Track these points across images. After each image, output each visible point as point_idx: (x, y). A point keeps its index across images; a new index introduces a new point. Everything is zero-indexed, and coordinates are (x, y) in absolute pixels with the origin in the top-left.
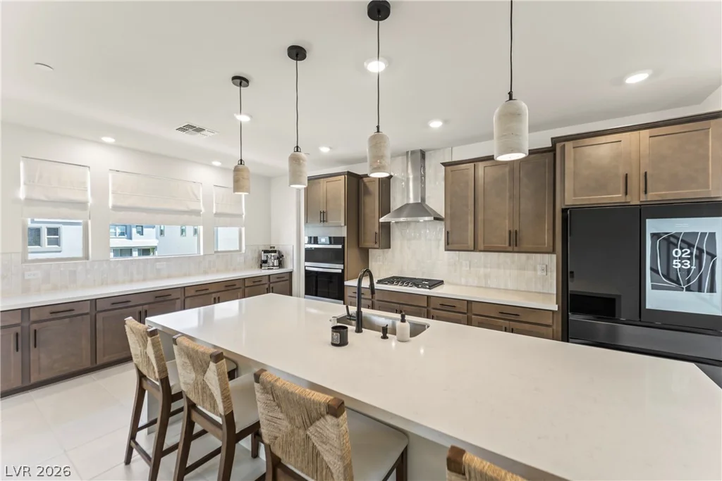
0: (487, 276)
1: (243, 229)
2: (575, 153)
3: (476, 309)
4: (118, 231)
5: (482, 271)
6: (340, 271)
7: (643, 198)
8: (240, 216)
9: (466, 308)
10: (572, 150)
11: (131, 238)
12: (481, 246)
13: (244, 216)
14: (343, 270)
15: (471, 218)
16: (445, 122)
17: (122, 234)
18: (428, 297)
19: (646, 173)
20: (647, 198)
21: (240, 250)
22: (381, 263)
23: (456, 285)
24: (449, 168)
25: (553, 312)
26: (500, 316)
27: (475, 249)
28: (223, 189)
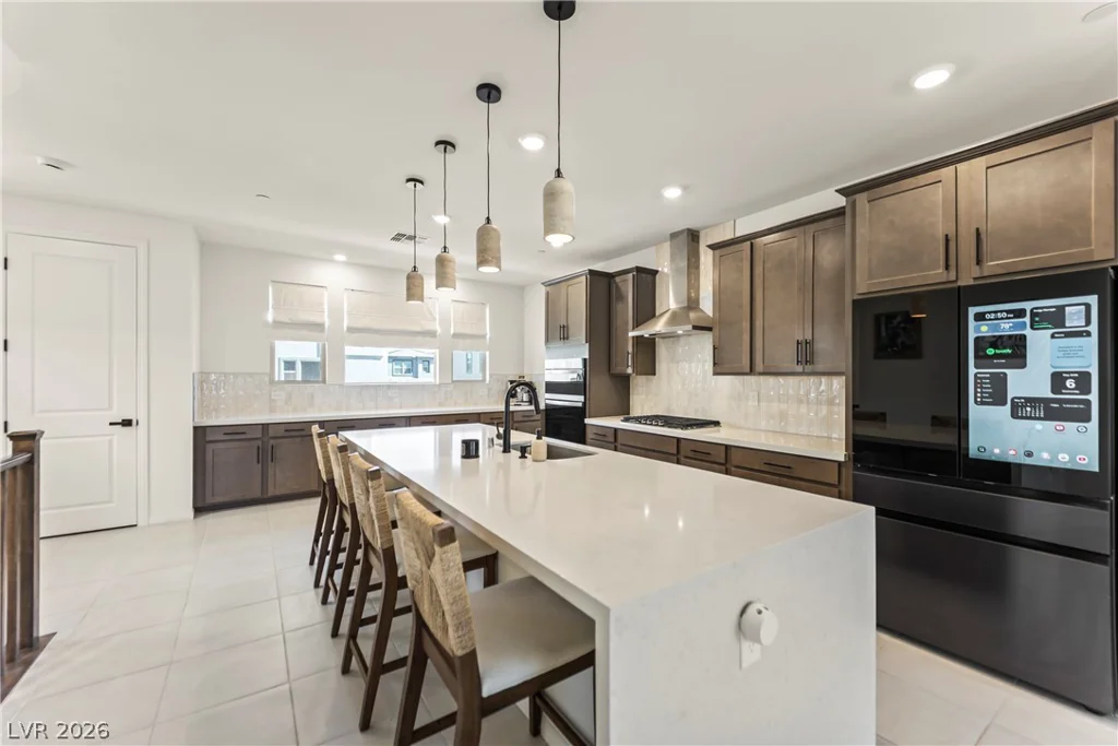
0: (783, 416)
1: (487, 353)
2: (871, 209)
3: (736, 458)
4: (405, 367)
5: (775, 407)
6: (580, 405)
7: (976, 272)
8: (484, 337)
9: (723, 455)
10: (867, 205)
11: (417, 377)
12: (759, 367)
13: (488, 337)
14: (584, 403)
15: (746, 325)
16: (685, 188)
17: (408, 371)
18: (679, 440)
19: (978, 229)
20: (982, 272)
21: (484, 380)
22: (643, 397)
23: (740, 428)
24: (717, 252)
25: (840, 463)
26: (766, 468)
27: (752, 371)
28: (462, 305)
